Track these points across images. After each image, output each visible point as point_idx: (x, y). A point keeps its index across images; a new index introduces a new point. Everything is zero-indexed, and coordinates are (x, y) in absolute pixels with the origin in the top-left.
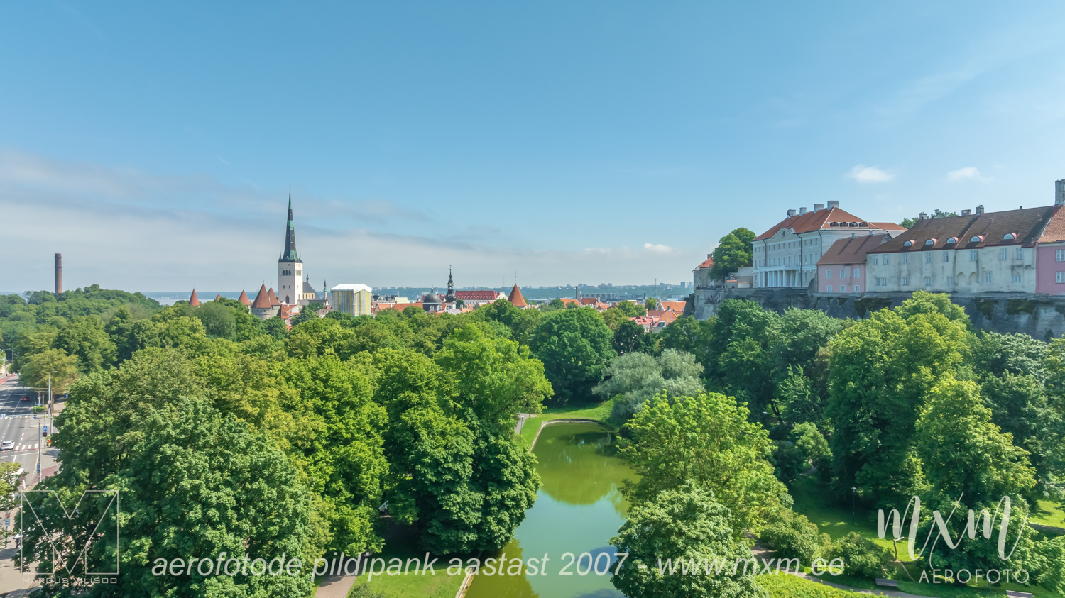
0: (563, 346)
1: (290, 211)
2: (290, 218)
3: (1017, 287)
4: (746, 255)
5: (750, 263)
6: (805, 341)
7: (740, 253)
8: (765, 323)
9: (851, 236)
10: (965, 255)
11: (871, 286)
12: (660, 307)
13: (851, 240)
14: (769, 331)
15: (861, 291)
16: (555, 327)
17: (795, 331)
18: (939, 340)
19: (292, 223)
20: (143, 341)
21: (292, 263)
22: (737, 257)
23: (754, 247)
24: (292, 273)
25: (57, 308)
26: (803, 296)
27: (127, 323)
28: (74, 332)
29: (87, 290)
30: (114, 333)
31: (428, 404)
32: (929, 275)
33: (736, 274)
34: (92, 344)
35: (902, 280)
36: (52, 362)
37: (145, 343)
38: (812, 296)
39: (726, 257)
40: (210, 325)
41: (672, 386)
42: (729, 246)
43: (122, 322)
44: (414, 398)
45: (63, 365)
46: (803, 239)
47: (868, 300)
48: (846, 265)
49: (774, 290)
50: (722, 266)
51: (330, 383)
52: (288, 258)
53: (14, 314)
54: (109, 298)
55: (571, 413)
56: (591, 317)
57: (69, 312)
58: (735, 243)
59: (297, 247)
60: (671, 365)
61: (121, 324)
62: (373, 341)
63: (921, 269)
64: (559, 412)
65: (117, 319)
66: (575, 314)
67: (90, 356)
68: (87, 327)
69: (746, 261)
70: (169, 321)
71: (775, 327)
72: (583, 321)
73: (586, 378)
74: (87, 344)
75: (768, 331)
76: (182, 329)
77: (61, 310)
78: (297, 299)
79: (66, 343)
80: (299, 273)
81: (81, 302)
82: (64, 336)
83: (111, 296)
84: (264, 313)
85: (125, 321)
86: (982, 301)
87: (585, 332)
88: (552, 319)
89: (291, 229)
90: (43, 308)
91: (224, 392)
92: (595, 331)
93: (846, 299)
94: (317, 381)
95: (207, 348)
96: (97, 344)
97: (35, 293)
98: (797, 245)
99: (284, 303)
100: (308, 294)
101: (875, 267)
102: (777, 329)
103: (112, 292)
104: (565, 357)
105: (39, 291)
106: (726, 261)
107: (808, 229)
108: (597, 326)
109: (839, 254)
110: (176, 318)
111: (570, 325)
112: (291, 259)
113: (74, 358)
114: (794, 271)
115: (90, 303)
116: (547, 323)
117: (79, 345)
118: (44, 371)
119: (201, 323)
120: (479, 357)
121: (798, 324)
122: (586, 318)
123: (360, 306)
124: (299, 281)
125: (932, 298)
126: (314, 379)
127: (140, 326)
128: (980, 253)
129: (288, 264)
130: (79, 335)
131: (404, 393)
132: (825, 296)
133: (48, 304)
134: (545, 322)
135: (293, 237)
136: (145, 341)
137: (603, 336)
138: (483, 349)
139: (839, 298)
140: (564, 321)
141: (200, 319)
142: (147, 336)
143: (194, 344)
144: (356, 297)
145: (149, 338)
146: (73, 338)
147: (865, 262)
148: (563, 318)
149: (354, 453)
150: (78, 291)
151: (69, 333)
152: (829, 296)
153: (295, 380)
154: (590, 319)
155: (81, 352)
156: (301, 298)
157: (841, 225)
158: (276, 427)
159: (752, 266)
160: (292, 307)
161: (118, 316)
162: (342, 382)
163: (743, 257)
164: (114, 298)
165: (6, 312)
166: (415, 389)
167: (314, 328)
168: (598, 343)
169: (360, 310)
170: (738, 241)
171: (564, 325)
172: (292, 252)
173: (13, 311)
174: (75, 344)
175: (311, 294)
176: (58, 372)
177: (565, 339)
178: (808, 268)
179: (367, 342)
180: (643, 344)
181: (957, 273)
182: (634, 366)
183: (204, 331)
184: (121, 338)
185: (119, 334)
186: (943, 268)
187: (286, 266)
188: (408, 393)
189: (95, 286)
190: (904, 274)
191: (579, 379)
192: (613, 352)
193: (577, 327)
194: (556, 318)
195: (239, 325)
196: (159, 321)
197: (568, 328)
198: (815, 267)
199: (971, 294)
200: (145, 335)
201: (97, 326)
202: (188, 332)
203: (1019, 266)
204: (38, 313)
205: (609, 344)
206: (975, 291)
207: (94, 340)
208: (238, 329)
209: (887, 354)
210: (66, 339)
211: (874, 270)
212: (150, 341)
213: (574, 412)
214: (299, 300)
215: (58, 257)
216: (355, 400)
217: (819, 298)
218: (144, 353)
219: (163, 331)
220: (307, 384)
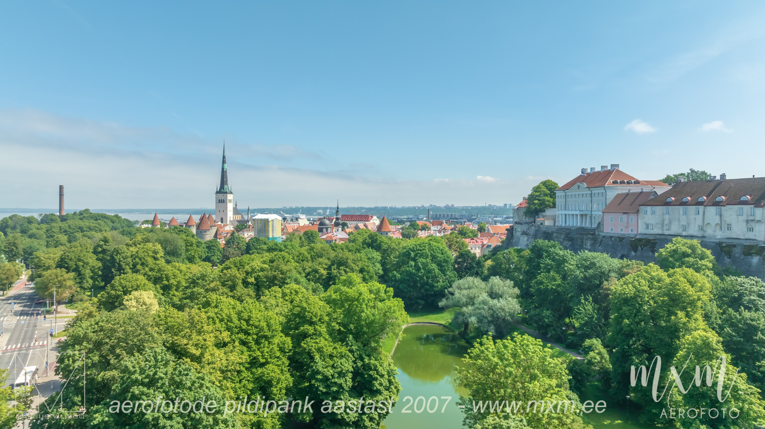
0: (418, 269)
1: (224, 157)
2: (224, 162)
3: (751, 235)
4: (551, 200)
5: (554, 206)
6: (594, 276)
7: (547, 198)
8: (564, 261)
9: (627, 191)
10: (712, 210)
11: (642, 230)
12: (489, 230)
13: (627, 194)
14: (568, 267)
15: (635, 232)
16: (413, 254)
17: (587, 268)
18: (691, 291)
19: (226, 166)
20: (120, 261)
21: (226, 194)
22: (544, 202)
23: (557, 194)
24: (225, 201)
25: (60, 227)
26: (592, 234)
27: (109, 245)
28: (72, 256)
29: (81, 213)
30: (100, 253)
31: (320, 335)
32: (684, 223)
33: (544, 214)
34: (84, 263)
35: (665, 226)
36: (57, 278)
37: (121, 262)
38: (599, 235)
39: (536, 202)
40: (167, 249)
41: (496, 305)
42: (539, 194)
43: (105, 245)
44: (310, 329)
45: (65, 280)
46: (593, 192)
47: (640, 240)
48: (624, 213)
49: (571, 228)
50: (534, 208)
51: (251, 322)
52: (222, 190)
53: (31, 232)
54: (96, 220)
55: (423, 317)
56: (438, 247)
57: (69, 230)
58: (543, 191)
59: (229, 182)
60: (496, 289)
61: (104, 247)
62: (282, 273)
63: (679, 219)
64: (415, 316)
65: (102, 243)
66: (427, 245)
67: (83, 272)
68: (81, 251)
69: (551, 204)
70: (138, 246)
71: (572, 263)
72: (433, 250)
73: (434, 292)
74: (81, 264)
75: (566, 266)
76: (147, 253)
77: (63, 229)
78: (228, 220)
79: (66, 263)
80: (230, 201)
81: (77, 223)
82: (65, 258)
83: (98, 218)
84: (205, 233)
85: (107, 244)
86: (724, 245)
87: (434, 258)
88: (410, 249)
89: (225, 170)
90: (51, 227)
91: (176, 338)
92: (441, 257)
93: (624, 238)
94: (242, 321)
95: (164, 271)
96: (87, 263)
97: (46, 215)
98: (589, 195)
99: (220, 223)
100: (237, 216)
101: (645, 216)
102: (573, 265)
103: (98, 215)
104: (419, 277)
105: (48, 214)
106: (536, 204)
107: (597, 185)
108: (442, 254)
109: (619, 205)
110: (143, 244)
111: (423, 253)
112: (225, 191)
113: (72, 275)
114: (586, 215)
115: (83, 223)
116: (407, 251)
117: (75, 264)
118: (51, 284)
119: (160, 248)
120: (358, 300)
121: (588, 263)
122: (435, 248)
123: (273, 230)
124: (230, 206)
125: (686, 243)
126: (239, 320)
127: (118, 250)
128: (723, 210)
129: (222, 194)
130: (75, 257)
131: (304, 326)
132: (608, 235)
133: (54, 224)
134: (405, 250)
135: (226, 176)
136: (121, 261)
137: (446, 262)
138: (361, 294)
139: (619, 237)
140: (418, 250)
141: (160, 245)
142: (123, 257)
143: (156, 268)
144: (270, 224)
145: (124, 259)
146: (71, 259)
147: (638, 212)
148: (418, 248)
149: (267, 374)
150: (75, 213)
151: (68, 256)
152: (612, 235)
153: (226, 321)
154: (437, 249)
155: (77, 270)
156: (232, 219)
157: (620, 183)
158: (213, 363)
159: (555, 208)
160: (225, 225)
161: (102, 241)
162: (259, 321)
163: (548, 201)
164: (100, 219)
165: (26, 230)
166: (311, 323)
167: (240, 263)
168: (443, 266)
169: (273, 233)
170: (545, 189)
171: (419, 253)
172: (226, 187)
173: (31, 229)
174: (72, 264)
175: (239, 216)
176: (61, 285)
177: (419, 264)
178: (596, 213)
179: (278, 274)
180: (475, 267)
181: (706, 223)
182: (469, 288)
183: (163, 253)
184: (105, 257)
185: (103, 254)
186: (695, 219)
187: (221, 196)
188: (306, 326)
189: (87, 211)
190: (666, 222)
191: (429, 293)
192: (454, 273)
193: (428, 255)
194: (413, 248)
195: (188, 247)
196: (131, 246)
197: (422, 256)
198: (601, 213)
199: (716, 239)
200: (121, 257)
201: (88, 250)
202: (151, 254)
203: (752, 220)
204: (47, 231)
205: (451, 267)
206: (719, 237)
207: (86, 261)
208: (187, 250)
209: (653, 298)
210: (66, 260)
211: (644, 218)
212: (125, 260)
213: (425, 317)
214: (230, 221)
215: (61, 188)
216: (269, 334)
217: (604, 237)
218: (120, 278)
219: (134, 253)
220: (234, 324)
